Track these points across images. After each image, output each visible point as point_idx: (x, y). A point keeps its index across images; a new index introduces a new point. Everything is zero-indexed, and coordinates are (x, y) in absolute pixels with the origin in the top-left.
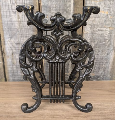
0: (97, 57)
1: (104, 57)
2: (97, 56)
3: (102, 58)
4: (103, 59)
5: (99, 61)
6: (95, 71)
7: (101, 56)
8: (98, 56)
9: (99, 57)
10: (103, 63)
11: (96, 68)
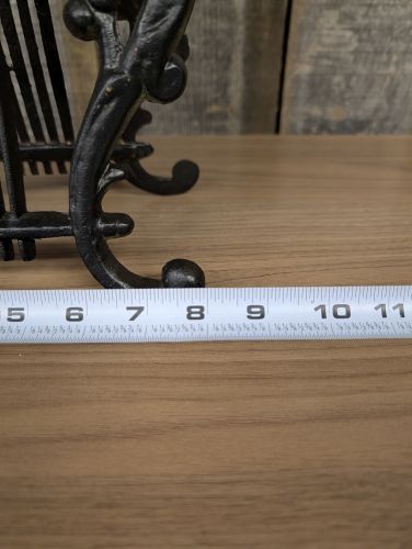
0: (367, 21)
1: (400, 19)
2: (366, 16)
3: (391, 29)
4: (396, 33)
5: (373, 42)
6: (347, 95)
7: (384, 14)
8: (371, 13)
9: (377, 22)
10: (389, 53)
11: (354, 79)
